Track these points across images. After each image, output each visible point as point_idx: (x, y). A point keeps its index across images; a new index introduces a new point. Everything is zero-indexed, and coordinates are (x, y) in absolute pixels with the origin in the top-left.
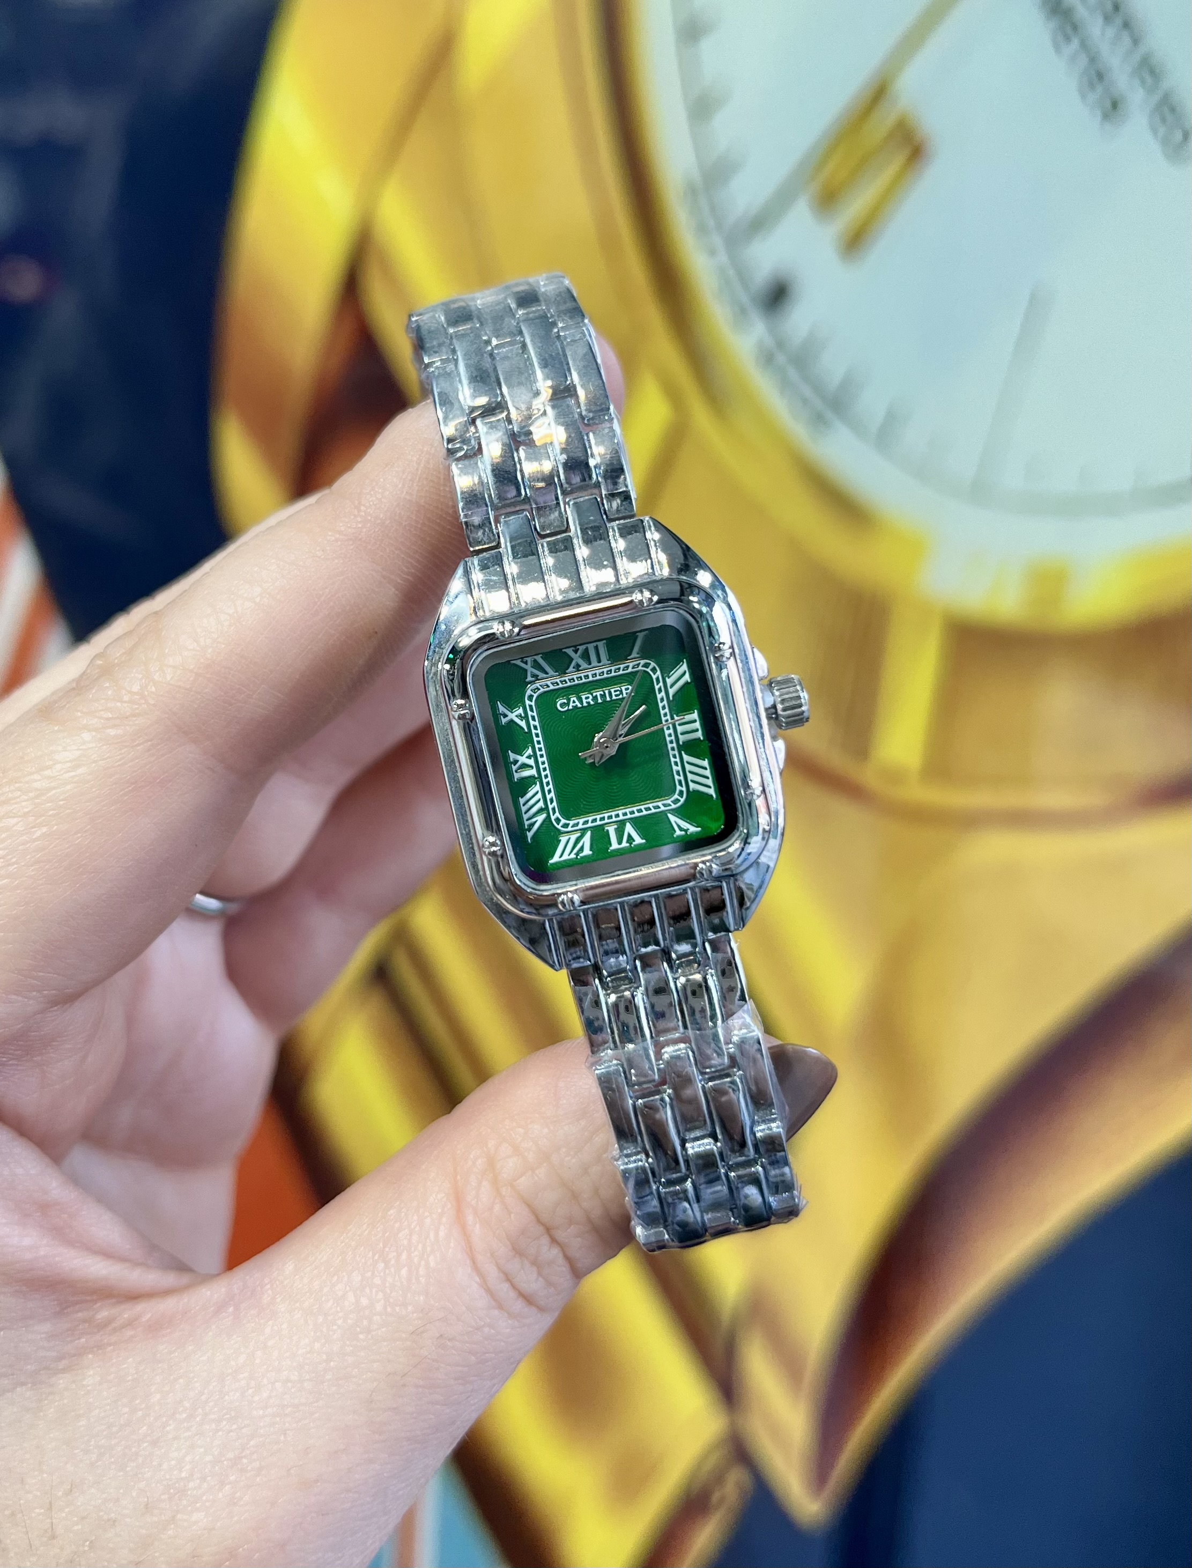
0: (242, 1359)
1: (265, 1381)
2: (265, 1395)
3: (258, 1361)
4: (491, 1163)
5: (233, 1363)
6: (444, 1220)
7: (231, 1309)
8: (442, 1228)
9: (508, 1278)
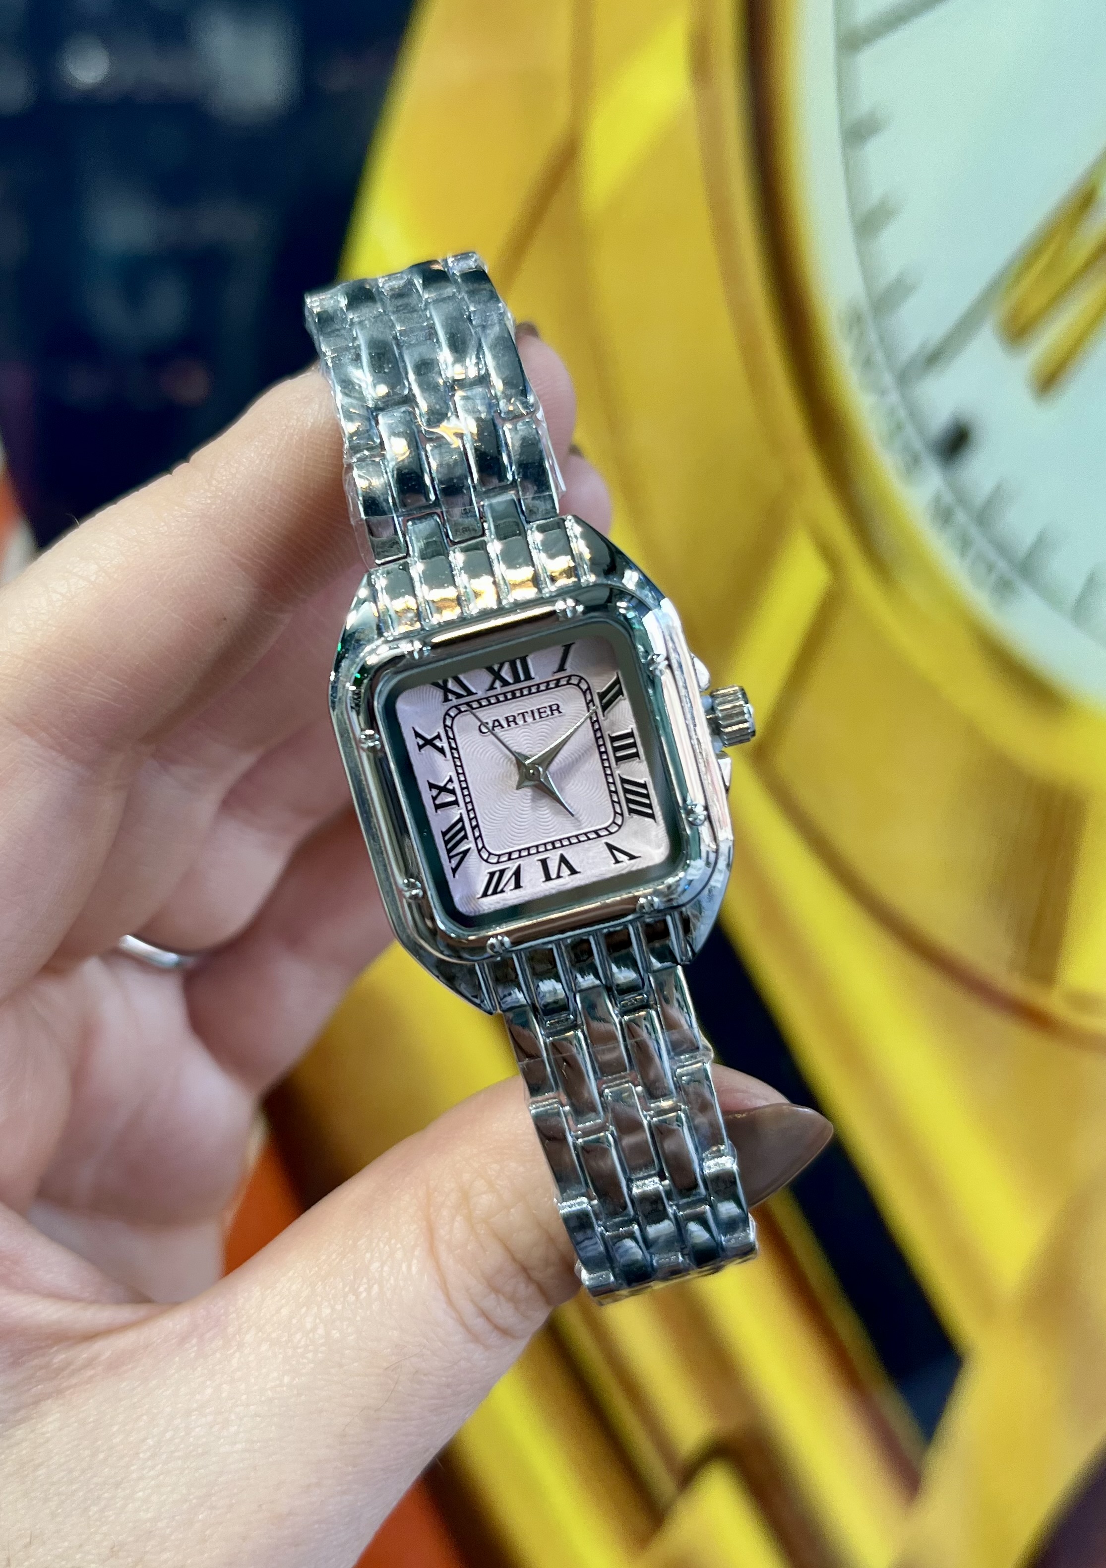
0: (209, 1391)
1: (233, 1417)
2: (233, 1429)
3: (224, 1395)
4: (465, 1196)
5: (198, 1397)
6: (417, 1253)
7: (194, 1341)
8: (415, 1261)
9: (484, 1314)
